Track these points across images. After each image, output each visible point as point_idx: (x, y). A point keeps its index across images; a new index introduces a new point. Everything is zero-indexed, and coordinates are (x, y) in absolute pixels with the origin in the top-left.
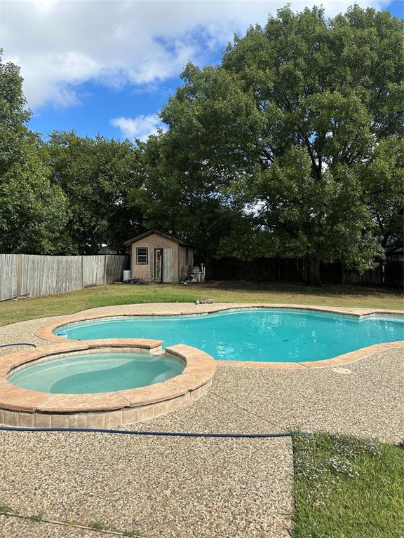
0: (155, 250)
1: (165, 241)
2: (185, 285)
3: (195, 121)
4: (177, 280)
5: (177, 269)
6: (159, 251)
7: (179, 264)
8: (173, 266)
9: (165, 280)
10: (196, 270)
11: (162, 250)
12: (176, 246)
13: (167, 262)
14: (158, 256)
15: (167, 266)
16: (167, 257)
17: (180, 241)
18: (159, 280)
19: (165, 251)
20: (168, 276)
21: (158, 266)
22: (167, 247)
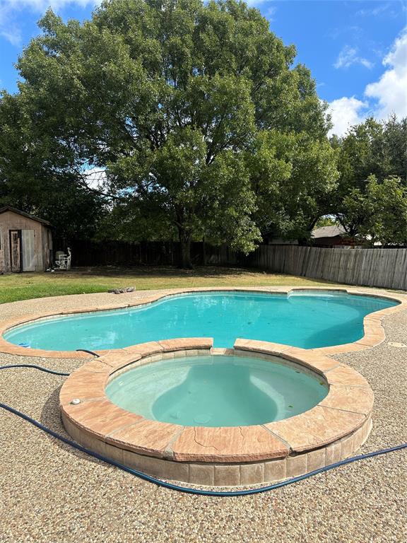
0: (10, 231)
1: (24, 221)
2: (53, 273)
3: (76, 81)
4: (41, 268)
5: (41, 255)
6: (17, 232)
7: (43, 248)
8: (35, 251)
9: (25, 269)
10: (60, 255)
11: (20, 232)
12: (39, 228)
13: (28, 246)
14: (15, 239)
15: (28, 252)
16: (27, 240)
17: (45, 221)
18: (17, 268)
19: (24, 232)
20: (29, 263)
21: (16, 251)
22: (26, 228)
